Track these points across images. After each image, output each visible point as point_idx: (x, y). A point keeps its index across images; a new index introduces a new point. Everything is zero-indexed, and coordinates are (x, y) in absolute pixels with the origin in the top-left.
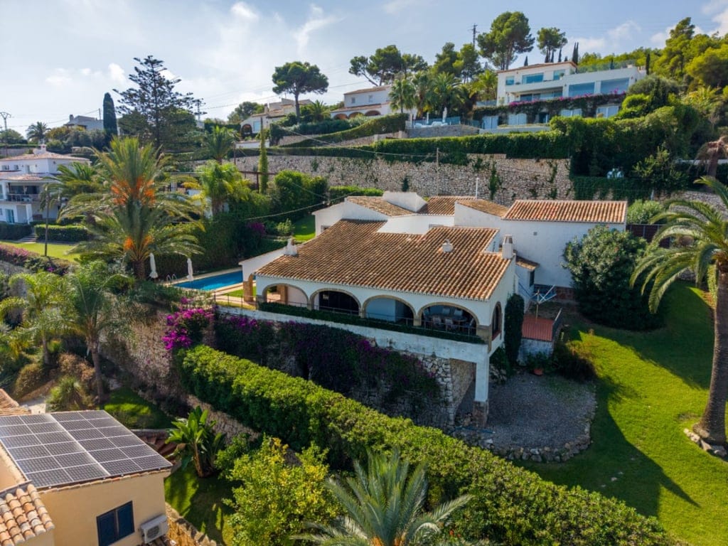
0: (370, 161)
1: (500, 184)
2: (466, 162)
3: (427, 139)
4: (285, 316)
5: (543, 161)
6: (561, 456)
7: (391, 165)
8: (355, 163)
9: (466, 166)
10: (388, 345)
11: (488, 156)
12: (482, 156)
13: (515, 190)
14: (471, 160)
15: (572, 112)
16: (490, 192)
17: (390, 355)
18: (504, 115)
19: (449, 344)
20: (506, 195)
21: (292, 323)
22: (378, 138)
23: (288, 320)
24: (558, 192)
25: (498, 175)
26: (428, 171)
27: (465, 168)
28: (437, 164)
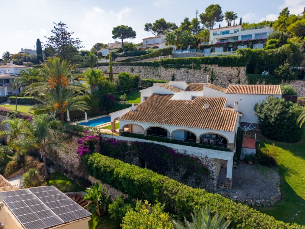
0: (157, 68)
1: (215, 78)
2: (200, 69)
3: (182, 58)
4: (133, 138)
5: (234, 68)
6: (270, 204)
7: (167, 70)
8: (150, 69)
9: (200, 70)
10: (184, 152)
11: (210, 65)
12: (207, 65)
13: (222, 80)
14: (202, 67)
15: (243, 47)
16: (211, 81)
17: (184, 157)
18: (213, 48)
19: (214, 152)
20: (218, 82)
21: (137, 142)
22: (161, 58)
23: (135, 141)
24: (241, 81)
25: (214, 74)
26: (183, 72)
27: (200, 71)
28: (187, 69)
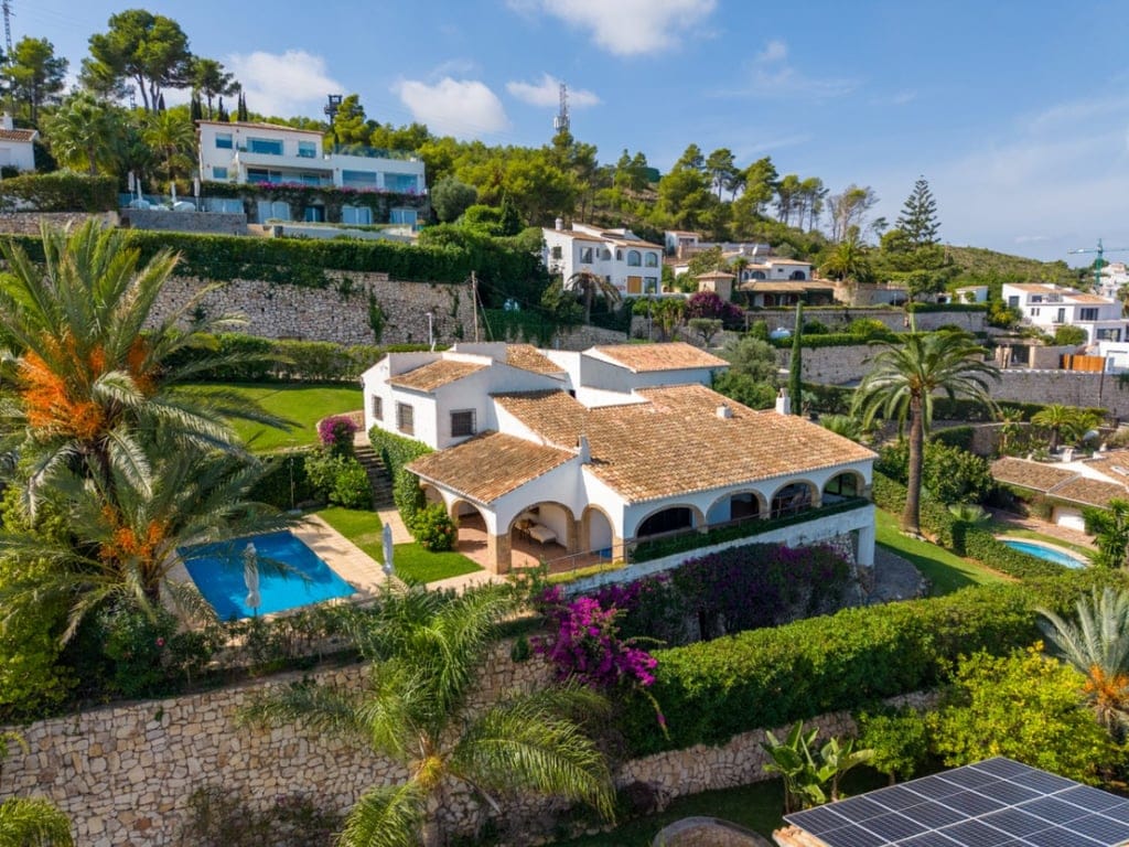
1: (387, 319)
2: (324, 284)
5: (440, 286)
9: (325, 289)
11: (361, 275)
12: (351, 275)
13: (409, 329)
14: (332, 280)
16: (373, 331)
18: (250, 200)
20: (397, 335)
23: (681, 562)
24: (465, 330)
25: (381, 306)
26: (250, 296)
27: (324, 293)
28: (265, 284)
